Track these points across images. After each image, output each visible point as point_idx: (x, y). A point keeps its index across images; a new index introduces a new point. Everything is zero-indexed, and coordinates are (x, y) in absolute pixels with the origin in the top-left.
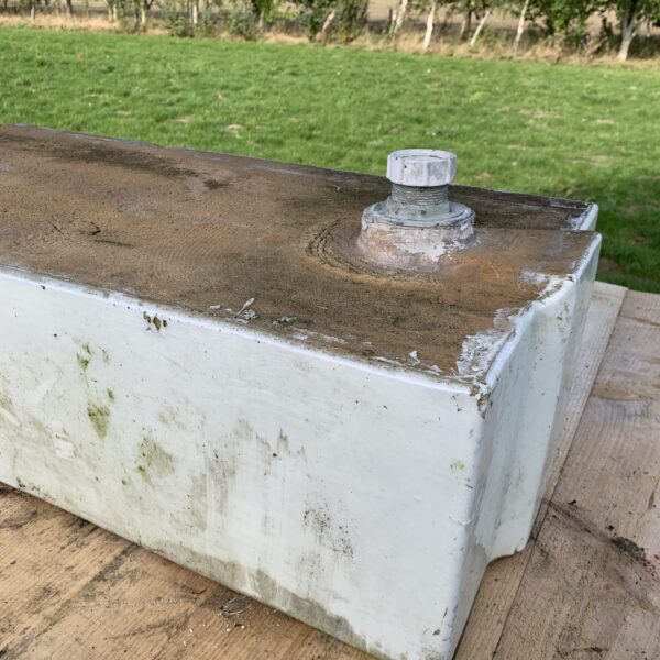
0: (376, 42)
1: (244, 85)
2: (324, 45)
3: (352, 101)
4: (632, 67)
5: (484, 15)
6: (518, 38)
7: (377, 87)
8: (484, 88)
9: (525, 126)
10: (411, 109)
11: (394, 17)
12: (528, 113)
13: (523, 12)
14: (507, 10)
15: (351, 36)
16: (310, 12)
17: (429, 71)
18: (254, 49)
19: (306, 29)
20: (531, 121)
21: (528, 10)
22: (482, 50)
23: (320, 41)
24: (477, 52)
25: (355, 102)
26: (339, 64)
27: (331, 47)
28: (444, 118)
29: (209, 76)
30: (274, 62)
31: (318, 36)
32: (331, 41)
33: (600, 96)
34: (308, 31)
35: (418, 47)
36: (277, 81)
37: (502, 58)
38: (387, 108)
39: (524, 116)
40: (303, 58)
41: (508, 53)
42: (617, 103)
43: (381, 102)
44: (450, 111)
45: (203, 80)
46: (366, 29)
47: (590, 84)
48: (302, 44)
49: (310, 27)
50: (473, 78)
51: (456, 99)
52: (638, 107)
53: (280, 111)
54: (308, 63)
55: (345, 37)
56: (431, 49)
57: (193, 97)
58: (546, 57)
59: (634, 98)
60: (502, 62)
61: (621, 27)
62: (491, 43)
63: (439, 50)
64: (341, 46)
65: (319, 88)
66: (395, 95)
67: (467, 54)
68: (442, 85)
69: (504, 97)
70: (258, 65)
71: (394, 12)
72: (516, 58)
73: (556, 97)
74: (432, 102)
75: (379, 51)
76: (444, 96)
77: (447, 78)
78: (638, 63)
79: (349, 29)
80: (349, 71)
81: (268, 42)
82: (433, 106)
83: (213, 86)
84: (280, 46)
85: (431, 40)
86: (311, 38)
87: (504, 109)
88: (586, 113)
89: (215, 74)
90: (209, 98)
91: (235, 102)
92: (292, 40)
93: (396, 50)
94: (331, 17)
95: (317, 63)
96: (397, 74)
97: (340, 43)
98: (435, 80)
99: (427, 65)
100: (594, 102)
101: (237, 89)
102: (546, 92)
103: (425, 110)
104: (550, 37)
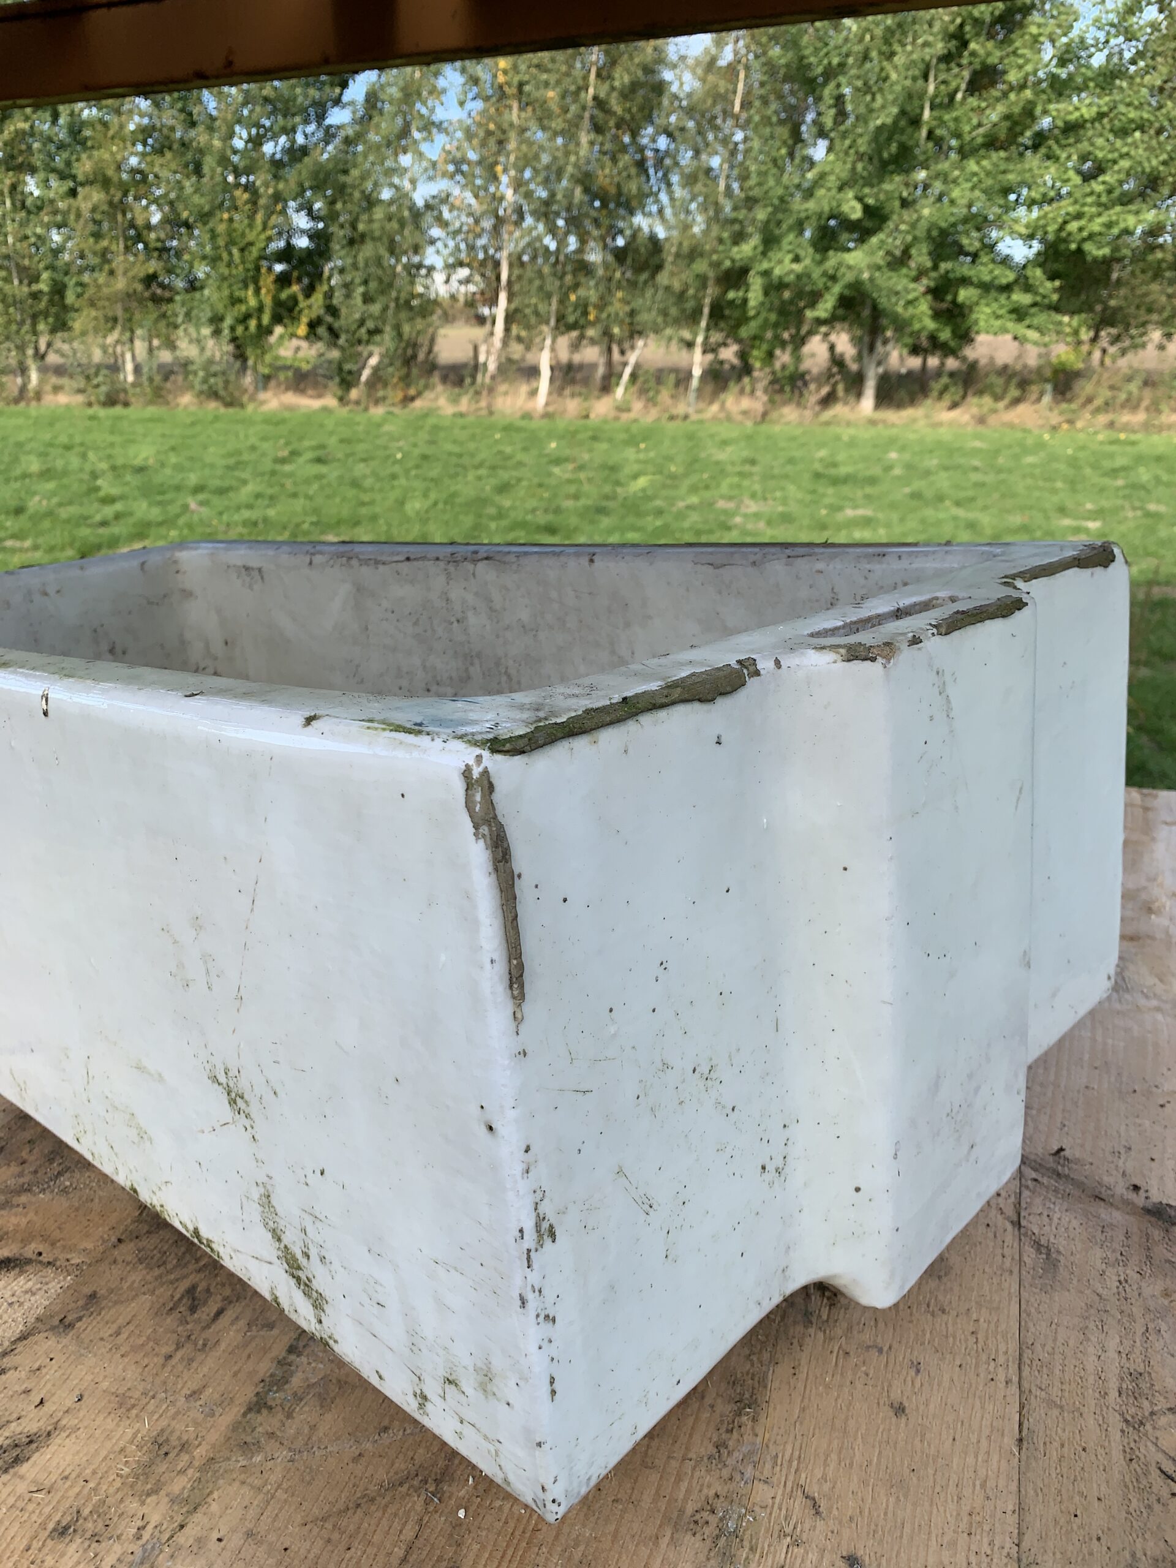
0: (455, 401)
1: (234, 483)
2: (366, 409)
3: (429, 502)
4: (884, 422)
5: (633, 348)
6: (695, 383)
7: (471, 476)
8: (650, 468)
9: (729, 529)
10: (534, 510)
11: (482, 358)
12: (731, 505)
13: (700, 339)
14: (670, 339)
15: (412, 392)
16: (335, 354)
17: (553, 445)
18: (242, 421)
19: (331, 384)
20: (738, 520)
21: (706, 338)
22: (638, 406)
23: (358, 403)
24: (629, 410)
25: (435, 504)
26: (398, 440)
27: (378, 412)
28: (592, 522)
29: (168, 471)
30: (282, 441)
31: (354, 394)
32: (377, 402)
33: (843, 470)
34: (334, 385)
35: (529, 406)
36: (290, 475)
37: (672, 418)
38: (492, 511)
39: (725, 512)
40: (331, 433)
41: (681, 409)
42: (872, 481)
43: (481, 502)
44: (601, 511)
45: (158, 479)
46: (436, 378)
47: (822, 453)
48: (325, 409)
49: (337, 380)
50: (630, 453)
51: (607, 489)
52: (908, 485)
53: (306, 526)
54: (342, 441)
55: (400, 395)
56: (551, 409)
57: (143, 509)
58: (745, 413)
59: (897, 471)
60: (672, 426)
61: (859, 358)
62: (651, 394)
63: (564, 411)
64: (396, 410)
65: (368, 482)
66: (503, 488)
67: (613, 413)
68: (581, 468)
69: (686, 483)
70: (253, 448)
71: (483, 349)
72: (694, 417)
73: (773, 477)
74: (568, 497)
75: (461, 415)
76: (586, 486)
77: (586, 457)
78: (891, 416)
79: (406, 380)
80: (417, 452)
81: (265, 408)
82: (569, 504)
83: (178, 488)
84: (287, 414)
85: (550, 393)
86: (341, 399)
87: (689, 502)
88: (827, 501)
89: (178, 468)
90: (173, 509)
91: (221, 513)
92: (308, 403)
93: (491, 413)
94: (373, 361)
95: (360, 441)
96: (500, 452)
97: (393, 405)
98: (567, 460)
99: (551, 435)
100: (836, 481)
101: (222, 491)
102: (754, 469)
103: (558, 511)
104: (746, 379)
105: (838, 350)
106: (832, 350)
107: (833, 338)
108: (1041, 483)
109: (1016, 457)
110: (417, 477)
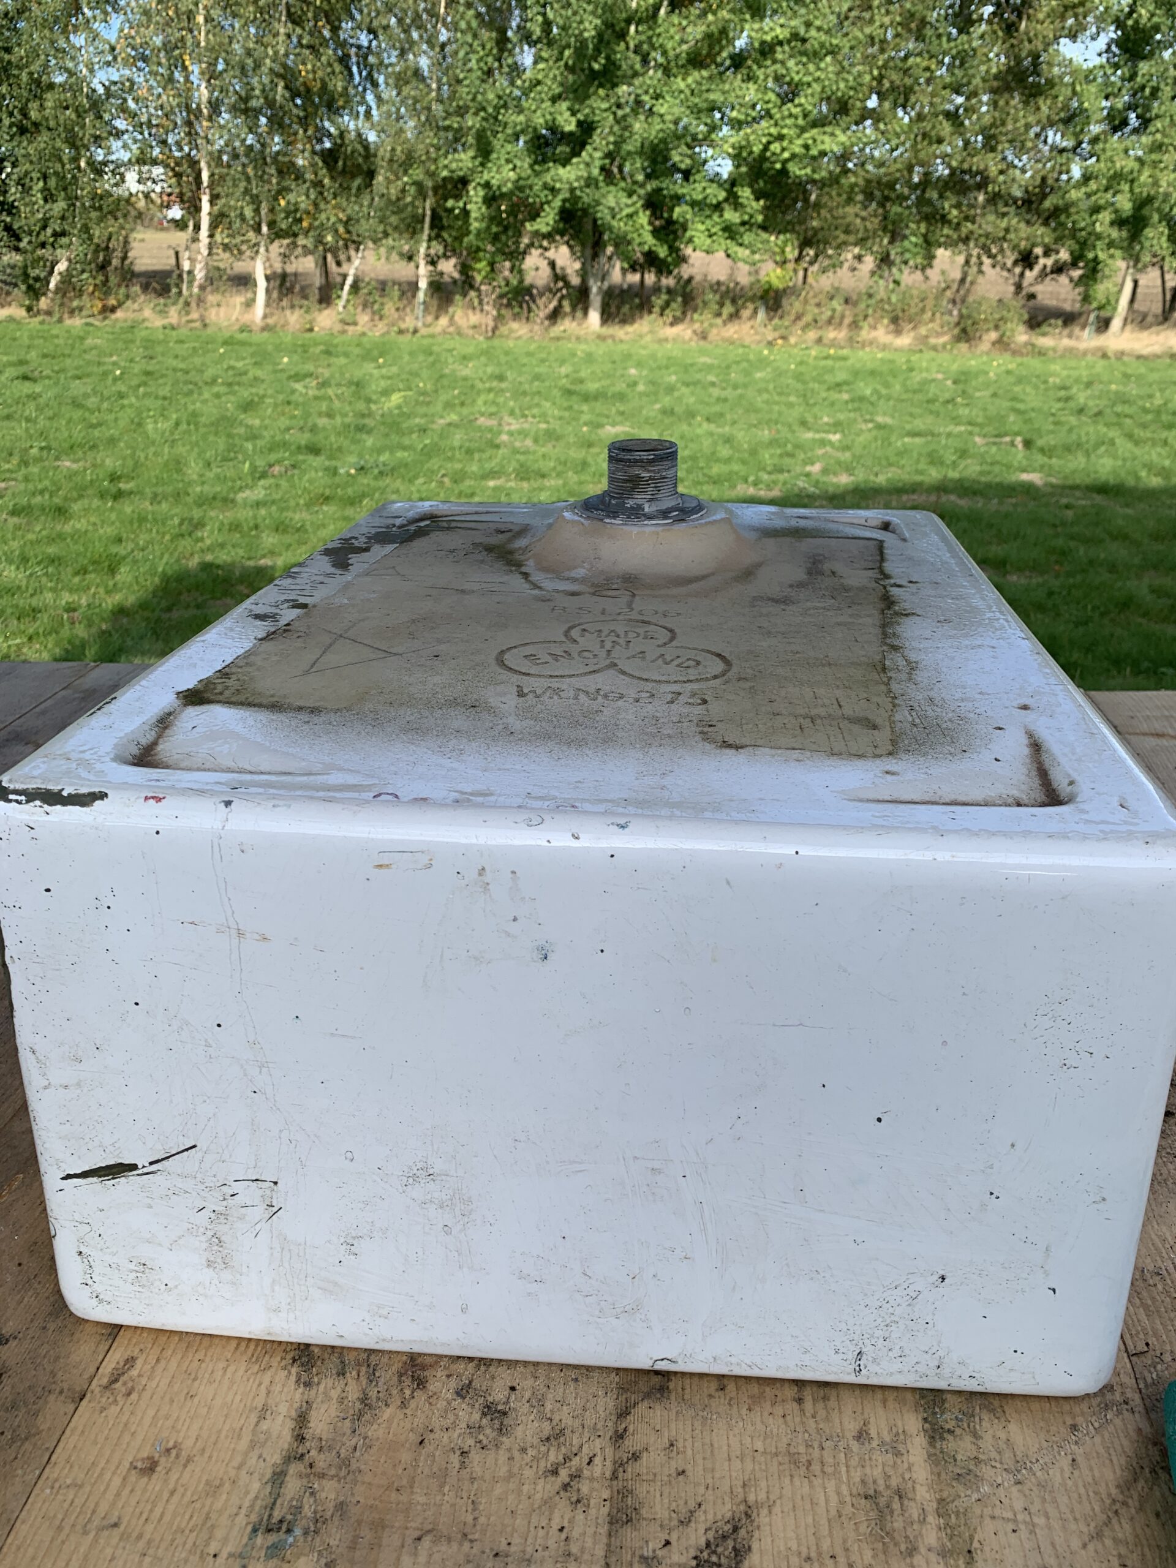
2: (60, 320)
5: (350, 259)
8: (399, 385)
9: (498, 447)
11: (186, 266)
12: (492, 423)
13: (422, 251)
14: (391, 250)
15: (112, 302)
16: (18, 258)
19: (15, 292)
20: (504, 437)
22: (364, 318)
23: (49, 313)
24: (355, 324)
32: (72, 312)
34: (19, 292)
35: (246, 318)
39: (490, 430)
40: (30, 347)
41: (409, 323)
46: (136, 287)
48: (11, 319)
51: (361, 406)
55: (98, 305)
56: (270, 321)
58: (475, 327)
62: (376, 307)
63: (285, 324)
64: (96, 322)
71: (186, 256)
72: (423, 331)
75: (173, 328)
76: (337, 404)
77: (326, 372)
80: (136, 368)
85: (268, 305)
86: (29, 309)
87: (448, 420)
94: (62, 266)
95: (64, 356)
96: (230, 368)
97: (92, 316)
98: (305, 376)
99: (279, 349)
102: (504, 385)
104: (473, 294)
105: (559, 263)
106: (552, 264)
107: (551, 254)
108: (777, 398)
109: (747, 373)
110: (145, 395)
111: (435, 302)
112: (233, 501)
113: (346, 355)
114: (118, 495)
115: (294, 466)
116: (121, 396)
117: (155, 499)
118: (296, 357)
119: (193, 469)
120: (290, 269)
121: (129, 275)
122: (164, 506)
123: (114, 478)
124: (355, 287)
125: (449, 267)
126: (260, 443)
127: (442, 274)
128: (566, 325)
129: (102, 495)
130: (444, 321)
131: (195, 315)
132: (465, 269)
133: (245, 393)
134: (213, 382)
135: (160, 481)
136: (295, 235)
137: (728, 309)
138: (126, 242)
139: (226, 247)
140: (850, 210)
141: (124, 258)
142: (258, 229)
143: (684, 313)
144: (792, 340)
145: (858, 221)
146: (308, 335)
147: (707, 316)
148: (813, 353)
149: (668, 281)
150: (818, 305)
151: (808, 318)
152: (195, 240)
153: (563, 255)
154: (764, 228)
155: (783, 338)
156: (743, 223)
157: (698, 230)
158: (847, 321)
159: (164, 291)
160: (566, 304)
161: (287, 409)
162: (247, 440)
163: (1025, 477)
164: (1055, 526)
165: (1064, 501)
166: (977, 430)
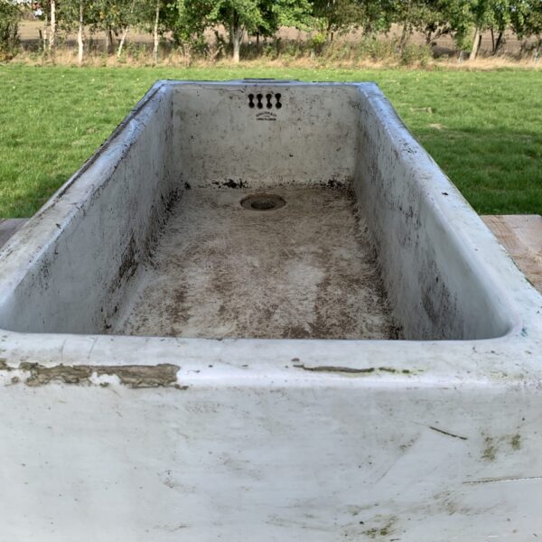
0: (35, 59)
4: (245, 66)
5: (122, 32)
11: (45, 37)
13: (156, 28)
14: (141, 28)
15: (10, 54)
17: (93, 80)
21: (159, 27)
22: (129, 60)
24: (125, 63)
35: (74, 61)
37: (147, 66)
41: (150, 62)
46: (22, 47)
55: (4, 56)
56: (86, 62)
58: (181, 63)
60: (147, 69)
61: (230, 37)
62: (135, 54)
63: (93, 63)
64: (3, 64)
67: (118, 64)
71: (44, 32)
72: (157, 65)
75: (39, 66)
78: (248, 63)
79: (6, 48)
80: (23, 85)
85: (84, 54)
97: (1, 61)
98: (103, 87)
103: (107, 112)
104: (180, 47)
105: (220, 33)
106: (217, 33)
107: (216, 28)
110: (27, 98)
111: (162, 52)
112: (70, 146)
113: (122, 77)
114: (16, 145)
115: (98, 129)
116: (16, 98)
117: (33, 146)
118: (98, 79)
119: (51, 132)
120: (94, 37)
121: (18, 42)
122: (38, 149)
123: (14, 136)
124: (125, 46)
125: (169, 35)
126: (82, 119)
127: (165, 39)
128: (224, 61)
129: (8, 145)
130: (167, 61)
131: (50, 60)
132: (175, 36)
133: (75, 96)
134: (59, 91)
135: (36, 137)
136: (96, 22)
137: (298, 52)
138: (16, 27)
139: (63, 28)
140: (352, 6)
141: (16, 34)
142: (78, 20)
143: (278, 55)
144: (327, 66)
145: (355, 11)
146: (103, 68)
147: (287, 56)
148: (337, 71)
149: (269, 39)
150: (338, 50)
151: (333, 56)
152: (49, 25)
153: (221, 29)
154: (312, 15)
155: (323, 65)
156: (304, 13)
157: (283, 17)
158: (352, 57)
159: (35, 49)
160: (223, 51)
161: (95, 102)
162: (76, 117)
163: (433, 125)
164: (446, 147)
165: (450, 136)
166: (411, 105)
